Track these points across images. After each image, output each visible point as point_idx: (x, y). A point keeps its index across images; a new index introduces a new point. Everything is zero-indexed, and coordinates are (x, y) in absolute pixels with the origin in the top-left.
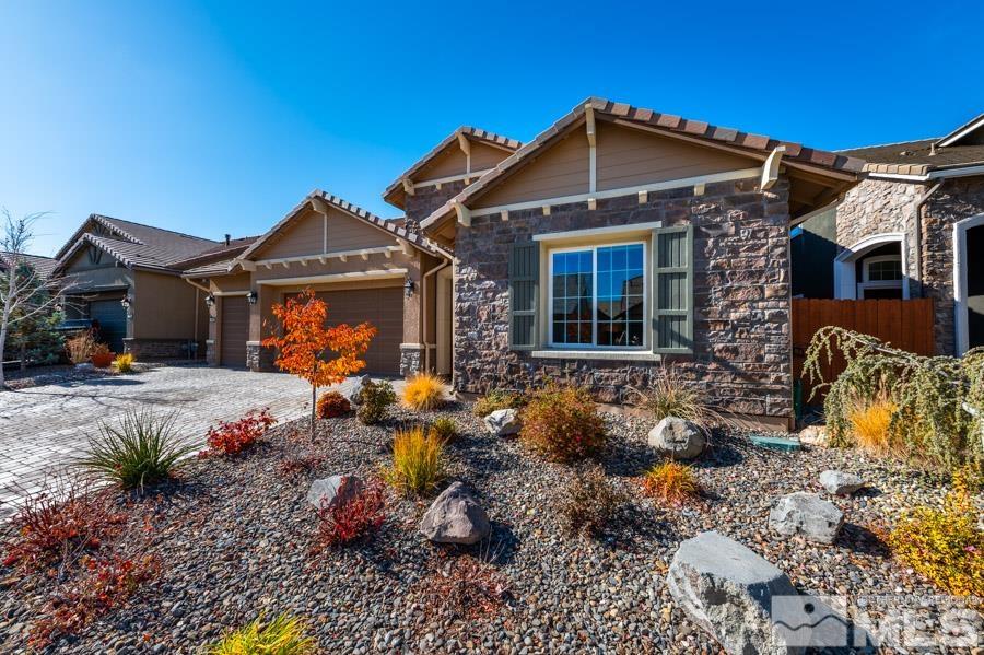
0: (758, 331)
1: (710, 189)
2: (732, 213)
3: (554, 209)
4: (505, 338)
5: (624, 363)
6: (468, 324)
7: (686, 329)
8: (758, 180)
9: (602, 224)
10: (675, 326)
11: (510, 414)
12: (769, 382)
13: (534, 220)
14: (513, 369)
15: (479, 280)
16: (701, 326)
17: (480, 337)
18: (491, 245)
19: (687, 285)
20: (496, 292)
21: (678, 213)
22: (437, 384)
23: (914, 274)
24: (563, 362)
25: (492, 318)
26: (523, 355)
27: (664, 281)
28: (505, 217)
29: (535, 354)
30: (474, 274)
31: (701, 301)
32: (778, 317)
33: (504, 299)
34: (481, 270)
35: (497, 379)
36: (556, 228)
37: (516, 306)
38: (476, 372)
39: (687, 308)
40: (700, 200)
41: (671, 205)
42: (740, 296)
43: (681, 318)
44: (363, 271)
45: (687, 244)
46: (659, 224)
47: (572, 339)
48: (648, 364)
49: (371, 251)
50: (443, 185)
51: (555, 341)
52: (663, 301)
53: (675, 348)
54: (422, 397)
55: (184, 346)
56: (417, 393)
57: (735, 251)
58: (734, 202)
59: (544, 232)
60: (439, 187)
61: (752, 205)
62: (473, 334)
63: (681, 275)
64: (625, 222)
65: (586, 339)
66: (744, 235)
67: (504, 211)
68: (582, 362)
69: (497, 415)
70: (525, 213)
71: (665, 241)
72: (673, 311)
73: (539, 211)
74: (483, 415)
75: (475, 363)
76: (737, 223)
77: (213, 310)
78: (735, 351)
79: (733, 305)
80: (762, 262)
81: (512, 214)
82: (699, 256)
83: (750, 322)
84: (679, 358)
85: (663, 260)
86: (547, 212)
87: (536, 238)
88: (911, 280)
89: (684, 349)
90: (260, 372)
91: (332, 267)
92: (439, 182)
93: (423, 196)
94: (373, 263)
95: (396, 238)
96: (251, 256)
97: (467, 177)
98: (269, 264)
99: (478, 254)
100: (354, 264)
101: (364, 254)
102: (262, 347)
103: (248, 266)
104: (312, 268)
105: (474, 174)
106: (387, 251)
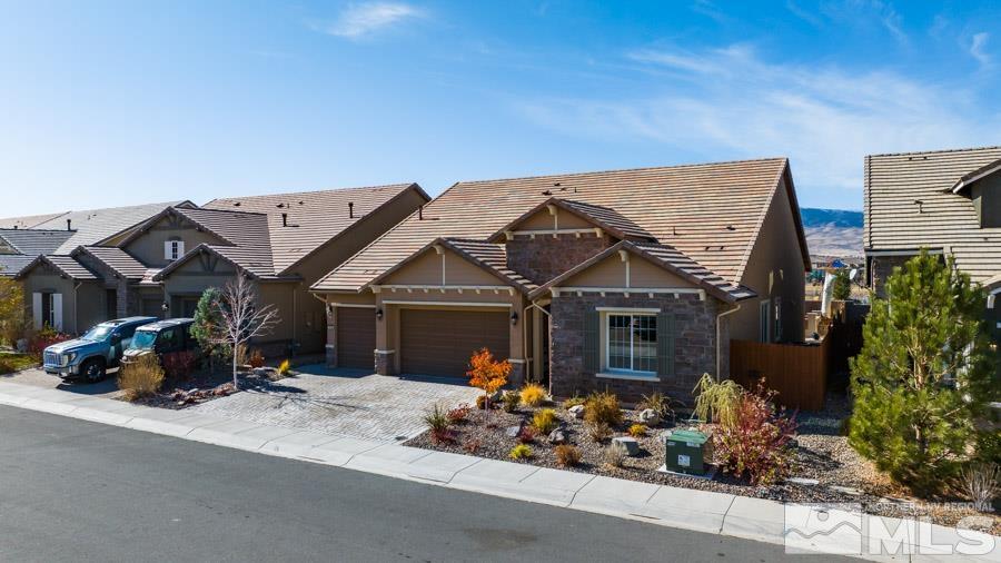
0: (702, 369)
1: (682, 296)
3: (607, 294)
4: (581, 364)
5: (643, 382)
6: (559, 356)
7: (672, 366)
8: (699, 296)
9: (632, 306)
10: (667, 364)
11: (581, 407)
13: (596, 298)
14: (585, 383)
17: (566, 363)
18: (572, 310)
19: (672, 341)
20: (575, 338)
21: (668, 306)
22: (541, 391)
25: (573, 352)
26: (592, 376)
27: (661, 340)
28: (580, 295)
30: (563, 326)
31: (678, 352)
32: (710, 362)
33: (581, 342)
34: (567, 324)
35: (577, 389)
36: (608, 305)
39: (670, 353)
40: (677, 301)
41: (664, 301)
43: (670, 360)
45: (672, 321)
46: (660, 310)
47: (620, 367)
48: (654, 383)
49: (484, 287)
50: (536, 235)
51: (611, 366)
52: (661, 350)
53: (667, 375)
54: (534, 398)
55: (290, 347)
56: (530, 396)
58: (692, 304)
59: (602, 306)
60: (533, 237)
62: (562, 361)
63: (670, 338)
64: (643, 306)
65: (628, 367)
66: (696, 321)
67: (580, 291)
68: (623, 381)
69: (574, 408)
70: (592, 294)
71: (662, 319)
73: (599, 293)
74: (567, 408)
76: (693, 314)
77: (331, 318)
78: (692, 378)
79: (692, 355)
81: (584, 293)
82: (678, 330)
83: (699, 363)
84: (667, 381)
85: (662, 330)
86: (603, 295)
87: (597, 309)
89: (672, 376)
90: (387, 375)
91: (451, 295)
92: (533, 234)
93: (520, 242)
94: (486, 295)
95: (505, 281)
96: (380, 281)
97: (555, 233)
98: (394, 288)
99: (565, 314)
100: (468, 295)
101: (478, 289)
102: (388, 355)
103: (376, 289)
104: (433, 294)
105: (561, 232)
106: (496, 289)
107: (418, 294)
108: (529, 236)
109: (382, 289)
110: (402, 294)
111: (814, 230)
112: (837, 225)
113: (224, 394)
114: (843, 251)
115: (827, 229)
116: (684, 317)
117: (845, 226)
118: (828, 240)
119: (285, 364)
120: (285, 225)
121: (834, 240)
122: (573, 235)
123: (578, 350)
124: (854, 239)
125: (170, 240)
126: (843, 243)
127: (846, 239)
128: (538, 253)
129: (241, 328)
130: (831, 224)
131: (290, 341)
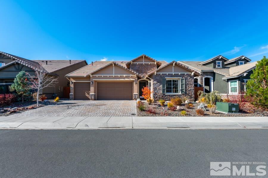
0: (191, 91)
1: (187, 74)
2: (189, 77)
3: (168, 74)
4: (161, 92)
5: (177, 95)
6: (155, 90)
7: (184, 91)
8: (191, 74)
9: (174, 77)
10: (183, 90)
12: (192, 97)
13: (165, 75)
14: (162, 96)
15: (157, 83)
16: (186, 90)
17: (157, 92)
18: (159, 78)
19: (184, 85)
20: (160, 85)
21: (183, 77)
23: (199, 83)
24: (170, 95)
25: (159, 89)
26: (164, 94)
27: (182, 85)
28: (161, 74)
29: (166, 94)
30: (156, 82)
31: (186, 87)
32: (193, 89)
33: (161, 86)
34: (157, 82)
35: (160, 98)
36: (168, 77)
37: (163, 87)
38: (157, 97)
39: (184, 88)
40: (186, 75)
41: (182, 75)
42: (190, 87)
43: (184, 89)
44: (124, 79)
45: (184, 80)
46: (181, 78)
47: (169, 92)
48: (180, 95)
49: (126, 75)
52: (182, 87)
53: (183, 93)
57: (189, 82)
58: (189, 76)
61: (191, 77)
62: (156, 91)
63: (184, 84)
64: (177, 77)
65: (171, 92)
66: (190, 80)
68: (172, 95)
70: (164, 74)
71: (182, 80)
72: (183, 88)
73: (166, 74)
75: (156, 96)
76: (189, 79)
78: (189, 93)
79: (189, 88)
80: (192, 83)
82: (186, 82)
83: (191, 90)
84: (183, 94)
85: (182, 82)
87: (166, 78)
88: (199, 84)
89: (184, 93)
90: (95, 100)
91: (115, 77)
92: (138, 63)
93: (134, 65)
94: (127, 77)
96: (92, 74)
97: (144, 63)
98: (97, 76)
99: (157, 79)
100: (121, 78)
102: (94, 95)
103: (91, 76)
104: (110, 77)
105: (145, 63)
107: (105, 78)
108: (137, 64)
109: (93, 76)
113: (33, 108)
119: (57, 98)
120: (47, 64)
122: (148, 64)
128: (139, 68)
129: (41, 83)
131: (54, 94)
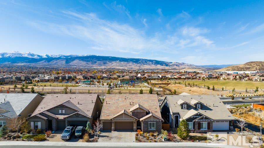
1: (158, 121)
9: (153, 122)
14: (147, 131)
52: (156, 127)
60: (136, 112)
69: (148, 134)
73: (149, 121)
90: (114, 131)
91: (125, 120)
93: (134, 112)
94: (130, 120)
95: (134, 118)
100: (127, 120)
101: (129, 119)
102: (114, 128)
104: (122, 120)
105: (139, 111)
106: (132, 119)
107: (120, 120)
110: (117, 120)
111: (115, 62)
112: (120, 61)
113: (98, 138)
114: (121, 67)
115: (117, 62)
116: (159, 123)
117: (121, 61)
118: (118, 65)
119: (100, 132)
120: (78, 104)
121: (119, 65)
122: (141, 112)
123: (146, 127)
124: (123, 64)
125: (61, 109)
126: (121, 65)
127: (122, 64)
128: (136, 114)
130: (118, 61)
